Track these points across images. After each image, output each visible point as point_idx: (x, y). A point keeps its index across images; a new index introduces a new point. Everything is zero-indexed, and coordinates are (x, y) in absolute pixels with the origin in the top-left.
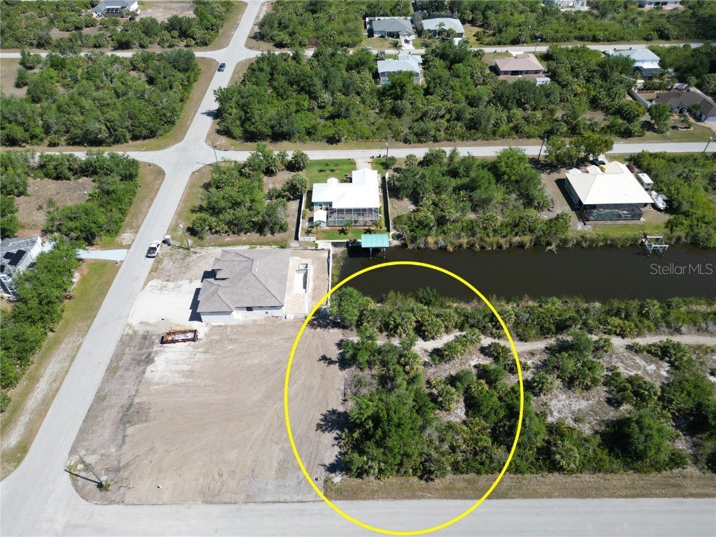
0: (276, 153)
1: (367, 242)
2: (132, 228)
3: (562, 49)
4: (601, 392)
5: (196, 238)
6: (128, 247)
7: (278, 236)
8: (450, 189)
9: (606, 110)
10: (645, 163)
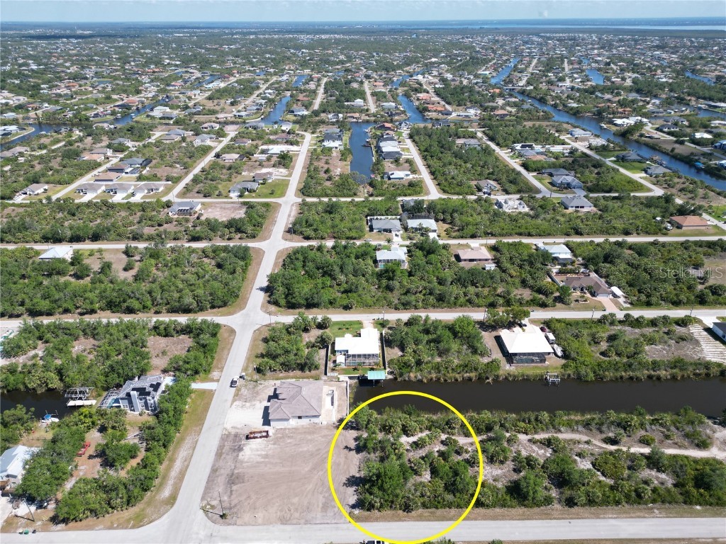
0: (311, 317)
1: (372, 376)
2: (218, 368)
3: (504, 243)
4: (510, 465)
5: (261, 375)
6: (218, 381)
7: (313, 372)
8: (425, 342)
9: (531, 288)
10: (553, 326)
